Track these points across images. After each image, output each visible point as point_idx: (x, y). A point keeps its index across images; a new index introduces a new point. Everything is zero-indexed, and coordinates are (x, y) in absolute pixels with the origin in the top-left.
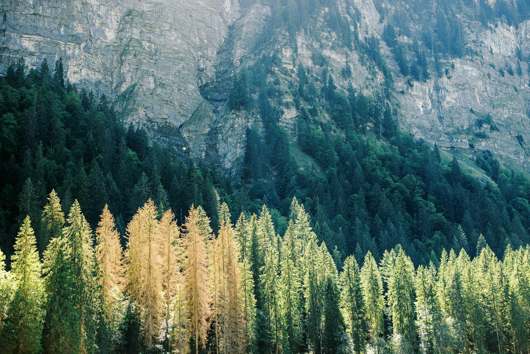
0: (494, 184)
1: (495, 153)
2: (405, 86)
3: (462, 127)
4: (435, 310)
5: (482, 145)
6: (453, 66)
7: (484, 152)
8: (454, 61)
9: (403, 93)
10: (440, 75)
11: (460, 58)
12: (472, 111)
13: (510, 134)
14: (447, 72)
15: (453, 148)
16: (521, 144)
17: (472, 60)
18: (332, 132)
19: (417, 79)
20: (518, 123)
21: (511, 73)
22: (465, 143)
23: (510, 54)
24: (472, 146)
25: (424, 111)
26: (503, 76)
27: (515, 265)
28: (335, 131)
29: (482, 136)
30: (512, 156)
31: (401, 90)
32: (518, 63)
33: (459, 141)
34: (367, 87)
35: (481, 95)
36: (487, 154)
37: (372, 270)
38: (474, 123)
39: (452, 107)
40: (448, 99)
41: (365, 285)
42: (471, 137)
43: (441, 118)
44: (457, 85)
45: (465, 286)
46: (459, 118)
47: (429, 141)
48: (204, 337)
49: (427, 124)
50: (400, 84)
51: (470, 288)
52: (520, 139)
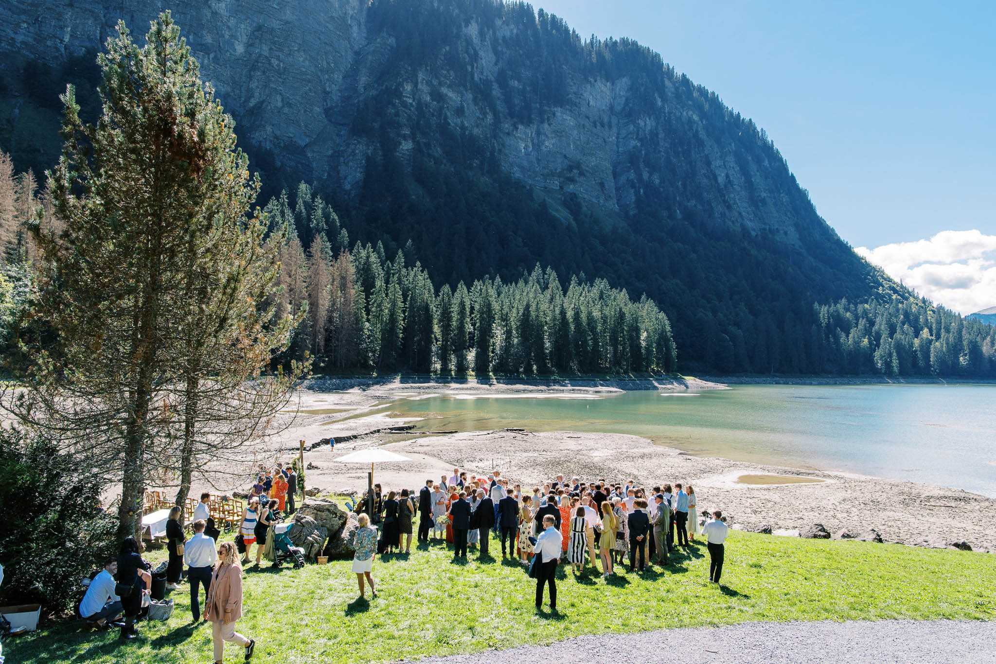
0: (574, 224)
1: (580, 195)
2: (511, 128)
3: (556, 169)
4: (508, 333)
5: (571, 188)
6: (554, 114)
7: (571, 194)
8: (555, 109)
9: (508, 134)
10: (542, 122)
11: (561, 107)
12: (565, 156)
13: (595, 180)
14: (548, 119)
15: (546, 188)
16: (602, 190)
17: (571, 111)
18: (443, 166)
19: (522, 123)
20: (603, 171)
21: (603, 125)
22: (557, 185)
23: (604, 108)
24: (561, 188)
25: (525, 152)
26: (596, 127)
28: (445, 165)
29: (572, 180)
30: (594, 200)
31: (507, 131)
32: (610, 117)
33: (552, 182)
34: (477, 126)
35: (574, 143)
36: (574, 196)
38: (566, 167)
39: (549, 152)
40: (547, 143)
41: (455, 309)
42: (562, 179)
43: (538, 160)
44: (555, 132)
45: (533, 314)
46: (554, 162)
47: (526, 180)
48: (322, 343)
49: (525, 164)
50: (507, 126)
51: (537, 316)
52: (602, 185)
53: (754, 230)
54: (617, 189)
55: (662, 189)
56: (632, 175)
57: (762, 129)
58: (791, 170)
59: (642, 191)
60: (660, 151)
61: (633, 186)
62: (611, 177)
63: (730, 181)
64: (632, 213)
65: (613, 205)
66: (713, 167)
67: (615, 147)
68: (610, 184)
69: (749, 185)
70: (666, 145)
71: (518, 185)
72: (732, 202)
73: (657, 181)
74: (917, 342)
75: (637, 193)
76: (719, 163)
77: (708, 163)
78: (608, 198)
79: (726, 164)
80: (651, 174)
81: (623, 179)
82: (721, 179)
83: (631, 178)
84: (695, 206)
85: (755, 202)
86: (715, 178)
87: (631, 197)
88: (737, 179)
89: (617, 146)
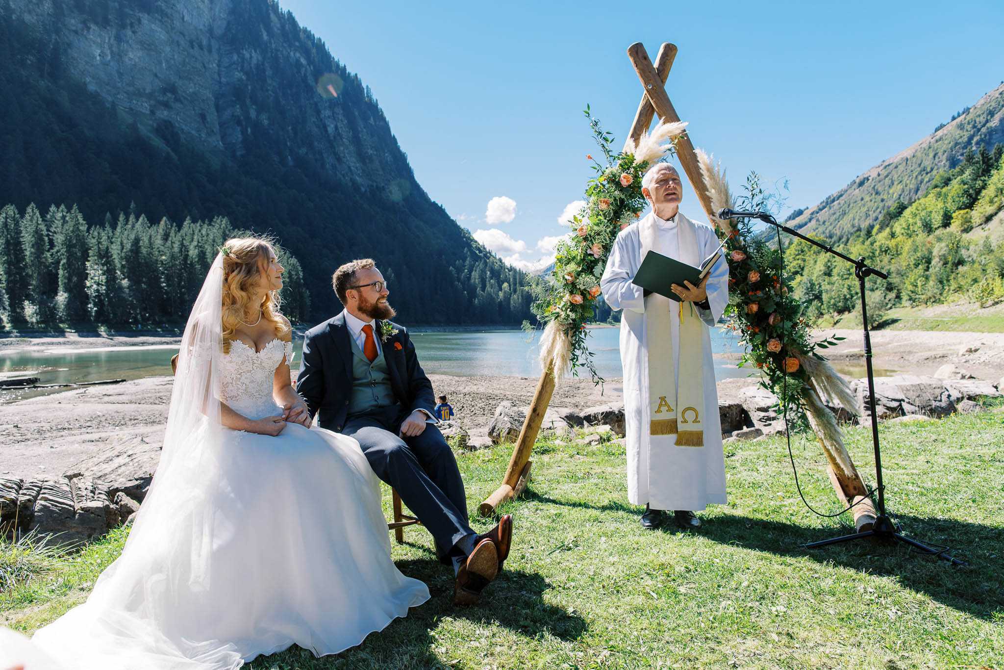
0: (174, 156)
1: (177, 125)
2: (80, 26)
3: (144, 90)
4: (110, 273)
5: (164, 114)
6: (139, 21)
7: (166, 121)
8: (141, 15)
9: (76, 32)
10: (123, 26)
11: (149, 14)
12: (156, 75)
13: (194, 110)
14: (132, 25)
15: (131, 109)
16: (203, 122)
17: (161, 21)
19: (96, 23)
20: (203, 101)
21: (201, 47)
22: (146, 108)
23: (201, 27)
24: (152, 112)
25: (101, 60)
26: (193, 48)
27: (195, 237)
29: (165, 105)
30: (193, 132)
31: (74, 28)
32: (209, 39)
33: (139, 103)
34: (30, 12)
35: (167, 62)
36: (169, 124)
37: (38, 224)
38: (157, 88)
39: (135, 65)
40: (131, 55)
41: (27, 239)
42: (152, 102)
43: (121, 75)
44: (141, 43)
45: (144, 251)
46: (141, 79)
47: (105, 96)
49: (103, 76)
50: (73, 21)
51: (150, 254)
52: (203, 117)
53: (363, 185)
54: (221, 125)
55: (271, 132)
56: (238, 110)
57: (367, 86)
58: (393, 132)
59: (249, 130)
60: (267, 90)
61: (239, 123)
62: (213, 109)
63: (339, 134)
64: (239, 153)
65: (216, 141)
66: (322, 116)
67: (216, 76)
68: (212, 116)
69: (356, 140)
70: (274, 84)
71: (95, 98)
72: (342, 155)
73: (266, 122)
74: (501, 294)
75: (244, 132)
76: (328, 113)
77: (318, 112)
78: (210, 133)
79: (335, 115)
80: (258, 112)
81: (227, 114)
82: (331, 129)
83: (236, 114)
84: (307, 153)
85: (362, 157)
86: (325, 127)
87: (237, 136)
88: (346, 133)
89: (219, 75)
